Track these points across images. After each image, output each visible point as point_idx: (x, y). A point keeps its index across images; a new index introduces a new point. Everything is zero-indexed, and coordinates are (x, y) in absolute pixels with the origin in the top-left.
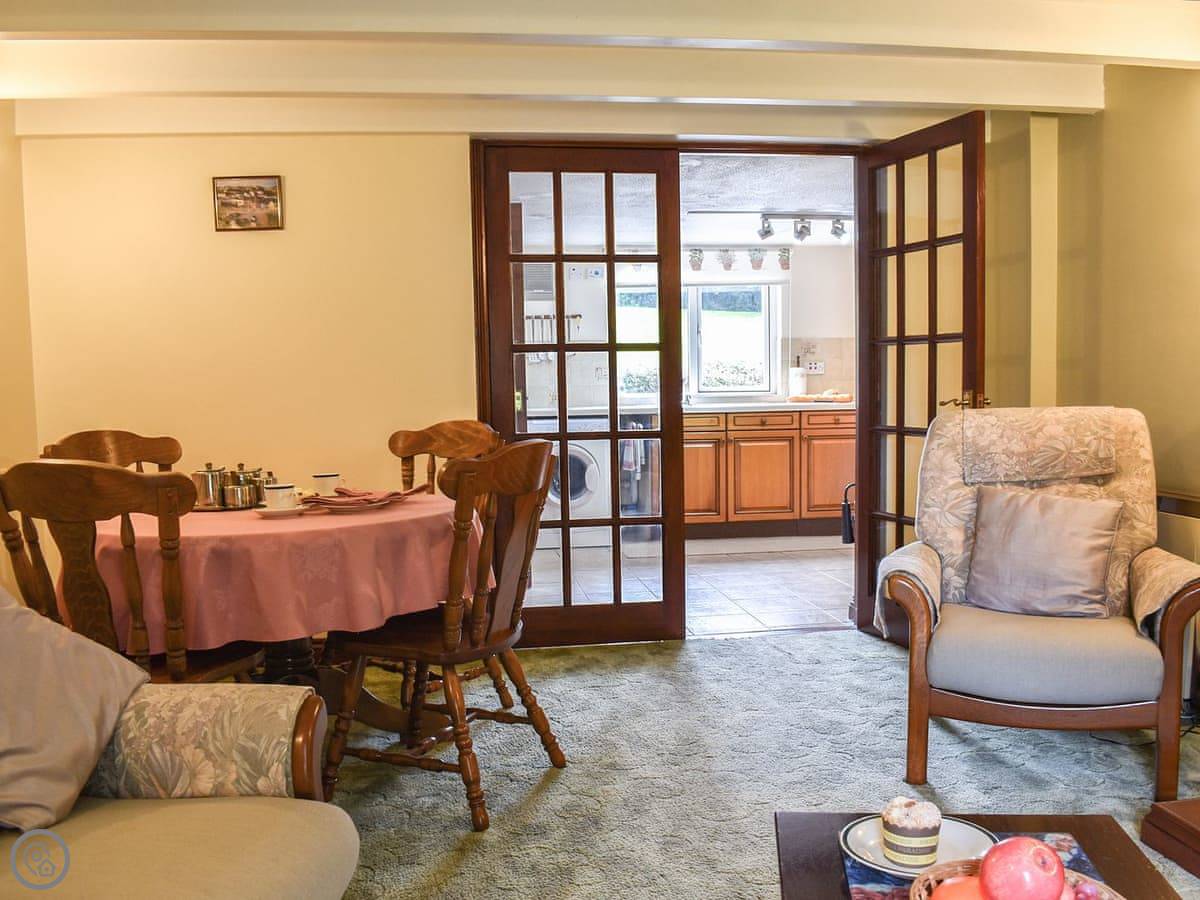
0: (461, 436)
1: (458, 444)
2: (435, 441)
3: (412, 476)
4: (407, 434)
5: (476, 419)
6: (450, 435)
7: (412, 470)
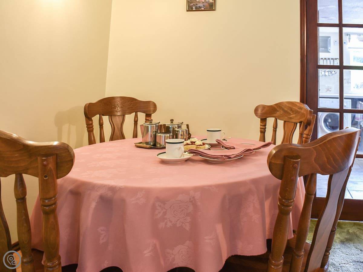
0: (291, 109)
1: (290, 114)
2: (278, 111)
3: (265, 129)
4: (264, 107)
5: (299, 101)
6: (286, 109)
7: (265, 125)
